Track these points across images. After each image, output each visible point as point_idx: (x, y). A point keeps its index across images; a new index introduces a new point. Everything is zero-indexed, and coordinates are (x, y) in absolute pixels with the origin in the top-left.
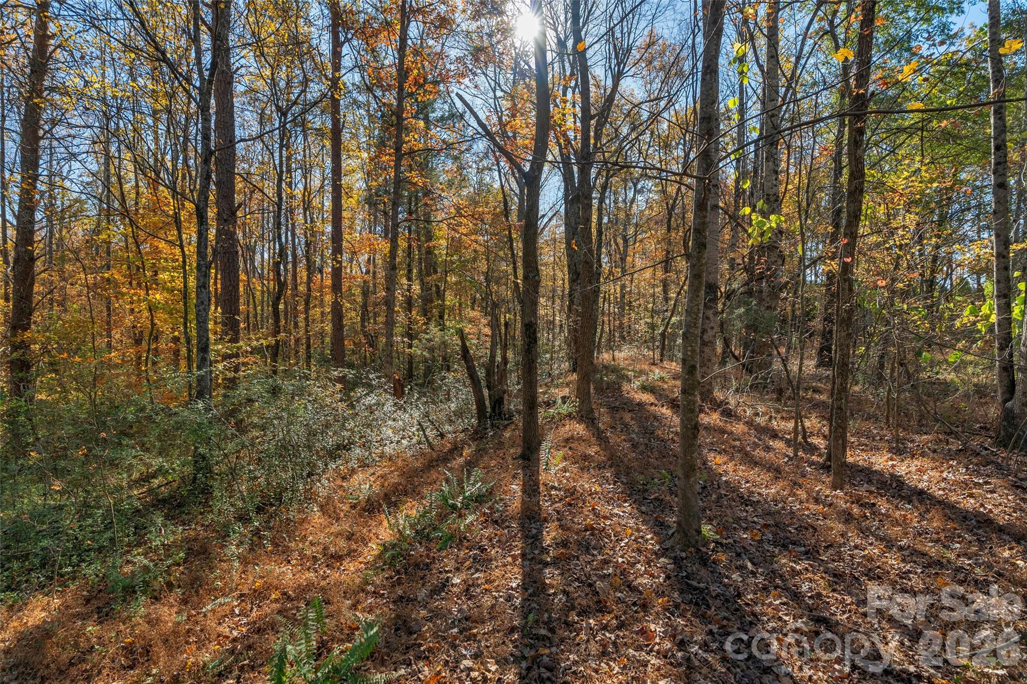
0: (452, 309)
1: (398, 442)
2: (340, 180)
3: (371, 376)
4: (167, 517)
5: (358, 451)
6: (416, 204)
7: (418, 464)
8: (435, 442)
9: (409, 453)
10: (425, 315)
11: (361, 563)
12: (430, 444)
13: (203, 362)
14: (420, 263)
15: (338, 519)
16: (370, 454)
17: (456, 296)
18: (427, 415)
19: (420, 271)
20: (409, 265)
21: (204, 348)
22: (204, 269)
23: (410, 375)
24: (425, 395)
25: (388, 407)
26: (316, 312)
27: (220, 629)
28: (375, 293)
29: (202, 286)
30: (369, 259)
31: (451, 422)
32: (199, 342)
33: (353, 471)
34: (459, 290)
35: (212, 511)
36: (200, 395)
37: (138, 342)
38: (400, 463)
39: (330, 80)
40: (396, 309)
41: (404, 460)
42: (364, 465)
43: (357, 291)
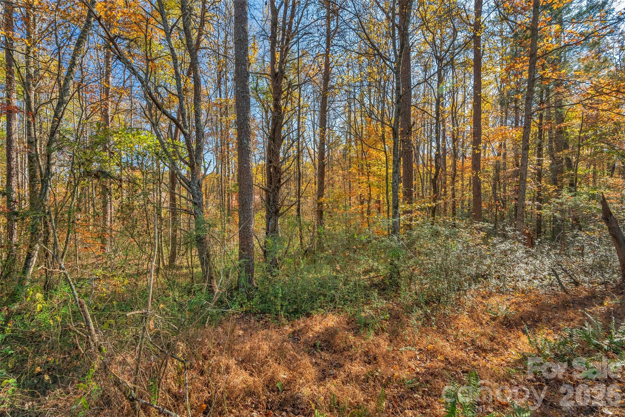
0: (585, 177)
1: (529, 281)
2: (481, 92)
3: (507, 229)
4: (379, 294)
5: (494, 281)
6: (547, 95)
7: (552, 302)
8: (569, 288)
9: (542, 292)
10: (555, 184)
11: (503, 360)
12: (563, 288)
13: (395, 214)
14: (551, 142)
15: (481, 324)
16: (504, 285)
17: (588, 166)
18: (559, 264)
19: (551, 149)
20: (540, 145)
21: (396, 207)
22: (396, 163)
23: (538, 231)
24: (555, 247)
25: (520, 253)
26: (458, 185)
27: (410, 363)
28: (504, 169)
29: (396, 172)
30: (500, 146)
31: (586, 274)
32: (393, 203)
33: (491, 294)
34: (592, 161)
35: (400, 297)
36: (394, 232)
37: (362, 203)
38: (533, 297)
39: (473, 25)
40: (528, 180)
41: (537, 296)
42: (500, 291)
43: (491, 169)
